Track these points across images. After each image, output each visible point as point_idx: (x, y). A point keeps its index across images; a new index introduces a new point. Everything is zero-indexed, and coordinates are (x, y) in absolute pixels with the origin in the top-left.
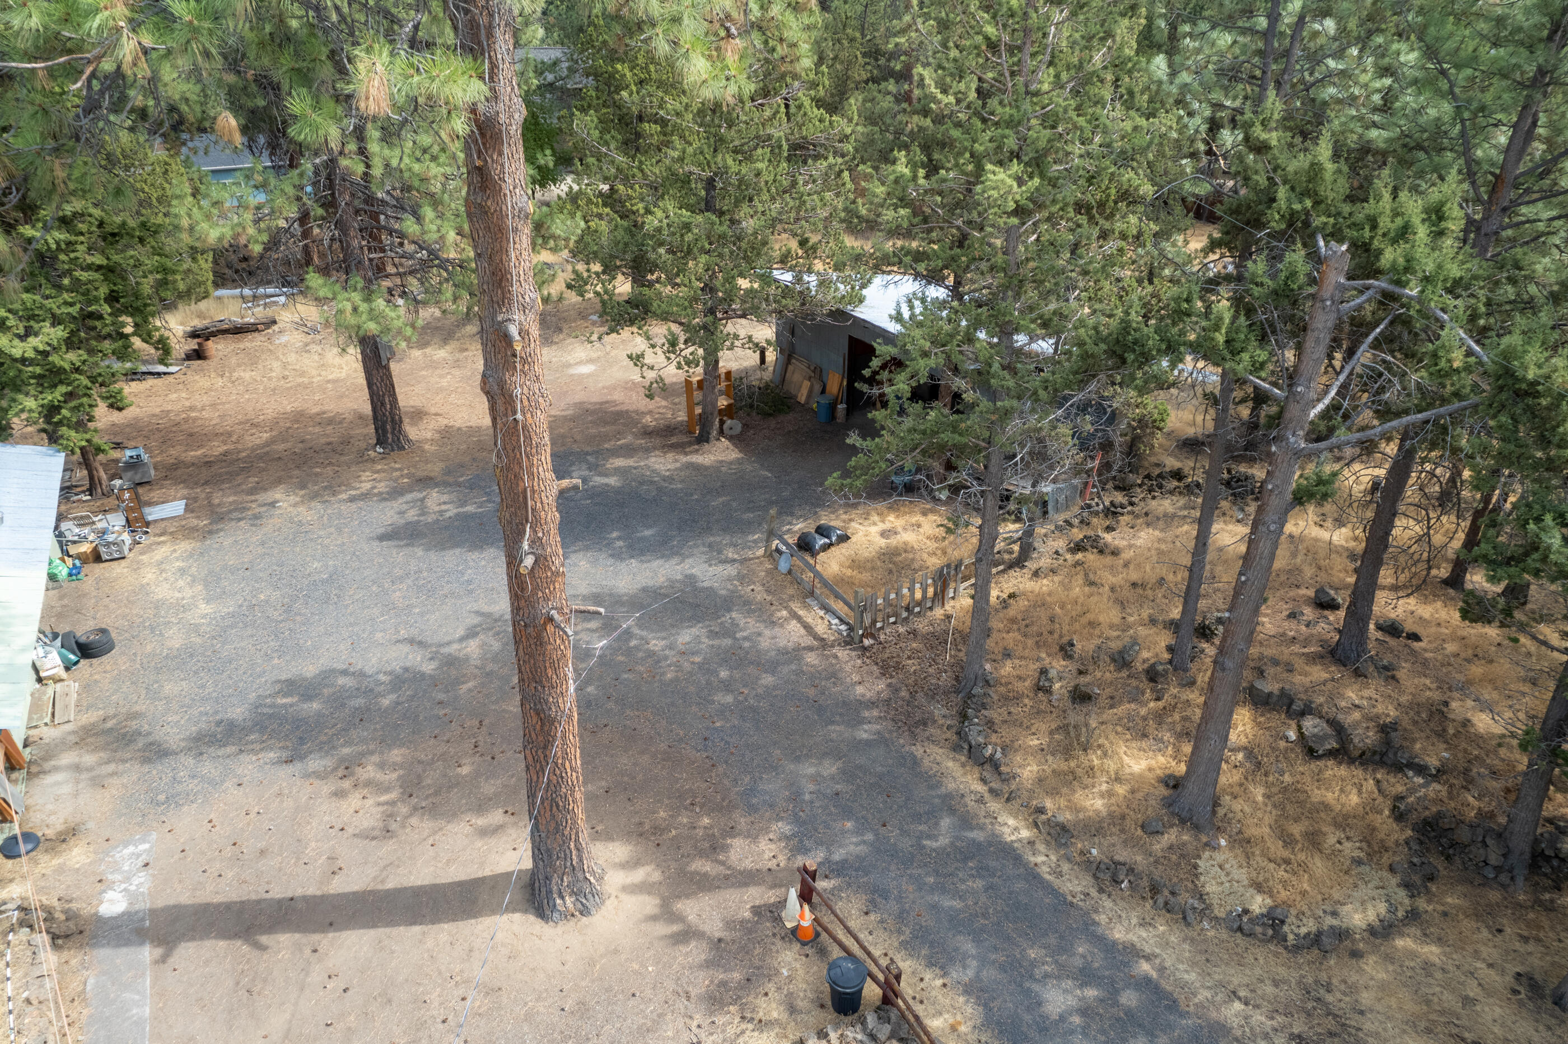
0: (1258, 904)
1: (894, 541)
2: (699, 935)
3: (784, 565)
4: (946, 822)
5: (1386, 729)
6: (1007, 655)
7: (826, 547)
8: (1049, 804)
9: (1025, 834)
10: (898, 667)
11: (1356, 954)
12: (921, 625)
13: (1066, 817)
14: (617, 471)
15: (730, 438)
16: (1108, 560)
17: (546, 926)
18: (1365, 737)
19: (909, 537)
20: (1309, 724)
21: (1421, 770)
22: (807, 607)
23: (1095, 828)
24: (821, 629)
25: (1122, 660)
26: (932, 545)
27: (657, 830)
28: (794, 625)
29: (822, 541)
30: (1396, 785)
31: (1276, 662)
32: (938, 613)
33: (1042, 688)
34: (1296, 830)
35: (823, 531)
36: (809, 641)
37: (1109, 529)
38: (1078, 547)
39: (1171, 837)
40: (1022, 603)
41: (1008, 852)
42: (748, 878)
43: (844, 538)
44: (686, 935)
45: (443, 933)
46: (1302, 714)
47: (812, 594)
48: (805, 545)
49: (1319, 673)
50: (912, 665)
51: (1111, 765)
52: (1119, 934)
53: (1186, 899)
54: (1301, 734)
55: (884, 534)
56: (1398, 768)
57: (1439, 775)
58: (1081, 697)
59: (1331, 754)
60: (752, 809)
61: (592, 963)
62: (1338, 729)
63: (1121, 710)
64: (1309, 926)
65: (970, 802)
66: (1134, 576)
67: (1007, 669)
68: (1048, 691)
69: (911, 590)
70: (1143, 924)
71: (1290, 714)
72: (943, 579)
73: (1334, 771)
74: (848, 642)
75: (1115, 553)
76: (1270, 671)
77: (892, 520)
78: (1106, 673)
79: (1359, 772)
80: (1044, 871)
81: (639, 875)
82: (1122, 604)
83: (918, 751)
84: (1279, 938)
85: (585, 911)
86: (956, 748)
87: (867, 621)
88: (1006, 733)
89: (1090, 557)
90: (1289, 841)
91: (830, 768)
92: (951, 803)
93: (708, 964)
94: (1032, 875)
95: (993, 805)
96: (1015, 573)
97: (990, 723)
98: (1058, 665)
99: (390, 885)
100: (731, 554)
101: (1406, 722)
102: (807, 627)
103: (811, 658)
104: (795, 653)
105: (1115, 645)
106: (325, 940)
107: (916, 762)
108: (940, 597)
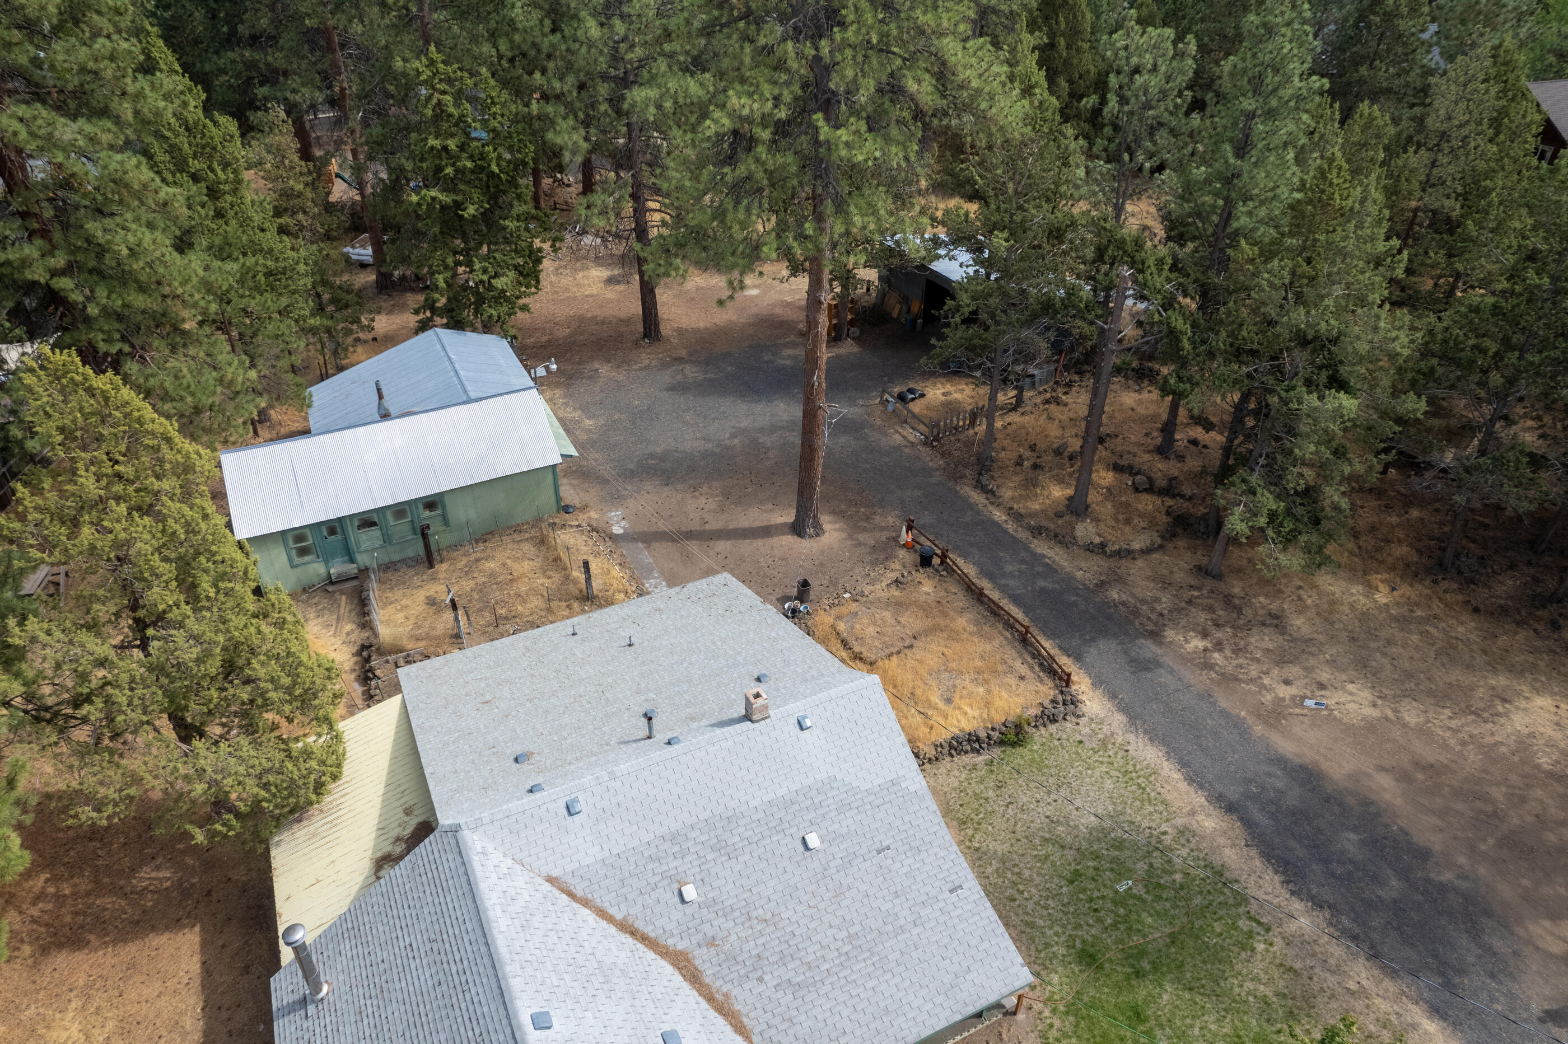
0: (1097, 540)
1: (949, 398)
2: (865, 545)
3: (890, 408)
4: (969, 513)
5: (1172, 479)
6: (1003, 449)
7: (913, 400)
8: (1015, 506)
9: (1004, 518)
10: (949, 454)
11: (1134, 559)
12: (962, 437)
13: (1023, 511)
14: (789, 356)
15: (853, 339)
16: (1061, 408)
17: (803, 541)
18: (1161, 482)
19: (957, 396)
20: (1138, 478)
21: (1183, 496)
22: (904, 429)
23: (1033, 515)
24: (911, 438)
25: (1058, 452)
26: (970, 400)
27: (841, 512)
28: (897, 436)
29: (911, 396)
30: (1169, 502)
31: (1129, 453)
32: (971, 432)
33: (1019, 463)
34: (1121, 517)
35: (911, 391)
36: (905, 443)
37: (1066, 393)
38: (1047, 402)
39: (1067, 518)
40: (1014, 427)
41: (997, 525)
42: (883, 529)
43: (922, 395)
44: (859, 544)
45: (759, 542)
46: (1136, 474)
47: (906, 422)
48: (901, 398)
49: (1147, 457)
50: (957, 454)
51: (1046, 493)
52: (1039, 550)
53: (1068, 539)
54: (1134, 482)
55: (943, 394)
56: (1173, 496)
57: (1190, 499)
58: (1035, 467)
59: (1145, 490)
60: (882, 507)
61: (823, 552)
62: (1150, 479)
63: (1054, 473)
64: (1116, 547)
65: (980, 506)
66: (1072, 415)
67: (1003, 454)
68: (1021, 465)
69: (958, 419)
70: (1050, 548)
71: (1131, 474)
72: (974, 416)
73: (1145, 497)
74: (925, 444)
75: (1065, 405)
76: (1125, 456)
77: (948, 387)
78: (1049, 458)
79: (1155, 498)
80: (1010, 531)
81: (837, 526)
82: (1063, 428)
83: (958, 488)
84: (1104, 553)
85: (818, 535)
86: (976, 487)
87: (935, 433)
88: (999, 481)
89: (1052, 407)
90: (1117, 520)
91: (918, 493)
92: (972, 507)
93: (870, 553)
94: (1005, 531)
95: (991, 508)
96: (1012, 414)
97: (992, 477)
98: (1028, 453)
99: (731, 527)
100: (861, 402)
101: (1181, 478)
102: (904, 437)
103: (907, 450)
104: (897, 448)
105: (1056, 446)
106: (711, 543)
107: (956, 492)
108: (972, 424)
